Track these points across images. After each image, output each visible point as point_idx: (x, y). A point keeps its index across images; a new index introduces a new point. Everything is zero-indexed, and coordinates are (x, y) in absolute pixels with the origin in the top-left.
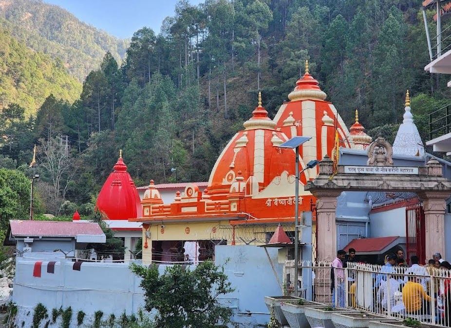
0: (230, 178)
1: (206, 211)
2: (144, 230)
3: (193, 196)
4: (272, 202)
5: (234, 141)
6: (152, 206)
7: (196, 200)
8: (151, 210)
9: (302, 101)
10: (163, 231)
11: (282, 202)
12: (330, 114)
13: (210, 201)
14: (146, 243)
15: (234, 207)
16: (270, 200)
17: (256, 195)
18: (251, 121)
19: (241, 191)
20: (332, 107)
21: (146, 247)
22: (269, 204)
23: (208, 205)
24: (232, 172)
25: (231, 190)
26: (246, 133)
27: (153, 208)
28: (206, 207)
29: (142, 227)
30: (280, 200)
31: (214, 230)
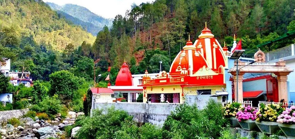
0: (179, 69)
1: (170, 82)
2: (144, 90)
3: (165, 76)
4: (199, 78)
5: (179, 55)
6: (147, 80)
7: (166, 78)
8: (147, 82)
9: (204, 38)
10: (152, 90)
11: (203, 78)
12: (216, 44)
13: (172, 78)
14: (145, 95)
15: (183, 80)
16: (198, 77)
17: (191, 75)
18: (186, 46)
19: (185, 74)
20: (216, 40)
21: (145, 96)
22: (198, 79)
23: (171, 79)
24: (180, 66)
25: (181, 73)
26: (184, 51)
27: (147, 81)
28: (170, 80)
29: (143, 88)
30: (202, 77)
31: (174, 89)
